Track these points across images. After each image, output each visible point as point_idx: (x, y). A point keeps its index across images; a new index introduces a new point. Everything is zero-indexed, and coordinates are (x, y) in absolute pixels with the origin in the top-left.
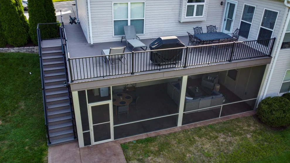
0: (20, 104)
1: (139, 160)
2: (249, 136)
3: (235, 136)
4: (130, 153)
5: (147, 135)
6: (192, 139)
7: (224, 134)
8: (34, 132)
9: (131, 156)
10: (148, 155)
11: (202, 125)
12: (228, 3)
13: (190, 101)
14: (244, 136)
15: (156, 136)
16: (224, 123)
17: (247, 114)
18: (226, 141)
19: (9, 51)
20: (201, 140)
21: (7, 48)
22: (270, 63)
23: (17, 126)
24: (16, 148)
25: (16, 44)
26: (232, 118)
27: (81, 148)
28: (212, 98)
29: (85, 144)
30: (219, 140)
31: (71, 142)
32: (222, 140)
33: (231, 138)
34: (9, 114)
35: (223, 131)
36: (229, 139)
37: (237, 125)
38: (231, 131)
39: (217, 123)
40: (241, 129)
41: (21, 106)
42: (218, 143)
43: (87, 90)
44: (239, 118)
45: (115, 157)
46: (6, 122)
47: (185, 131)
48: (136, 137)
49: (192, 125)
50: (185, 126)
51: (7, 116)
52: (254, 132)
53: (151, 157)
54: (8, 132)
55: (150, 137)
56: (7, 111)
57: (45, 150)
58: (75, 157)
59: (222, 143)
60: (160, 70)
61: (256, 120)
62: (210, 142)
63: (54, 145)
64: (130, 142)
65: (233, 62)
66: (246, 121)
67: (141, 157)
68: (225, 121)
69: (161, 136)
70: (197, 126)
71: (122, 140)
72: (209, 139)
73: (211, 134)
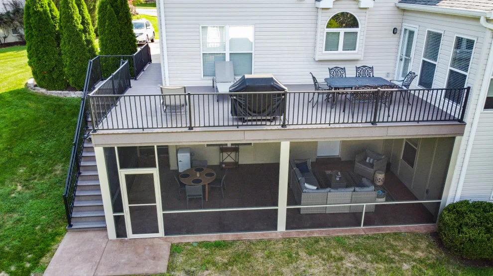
0: (56, 167)
1: (187, 272)
2: (406, 266)
3: (377, 262)
4: (180, 259)
5: (221, 236)
6: (294, 255)
7: (357, 255)
8: (57, 208)
9: (178, 264)
10: (206, 267)
11: (324, 235)
12: (406, 30)
13: (310, 191)
14: (397, 264)
15: (234, 241)
16: (368, 238)
17: (421, 228)
18: (355, 268)
19: (68, 96)
20: (310, 258)
21: (67, 92)
22: (462, 134)
23: (38, 197)
24: (22, 226)
25: (78, 86)
26: (387, 231)
27: (111, 240)
28: (354, 191)
29: (118, 236)
30: (342, 265)
31: (101, 229)
32: (349, 265)
33: (369, 264)
34: (35, 178)
35: (357, 250)
36: (363, 265)
37: (392, 245)
38: (373, 252)
39: (353, 235)
40: (396, 251)
41: (56, 170)
42: (339, 269)
43: (118, 148)
44: (401, 233)
45: (153, 261)
46: (28, 188)
47: (288, 240)
48: (200, 237)
49: (304, 233)
50: (289, 233)
51: (31, 182)
52: (421, 261)
53: (209, 272)
54: (23, 202)
55: (224, 241)
56: (34, 174)
57: (61, 235)
58: (96, 252)
59: (347, 271)
60: (238, 128)
61: (434, 242)
62: (324, 265)
63: (75, 230)
64: (188, 244)
65: (379, 125)
66: (413, 239)
67: (193, 269)
68: (370, 234)
69: (243, 242)
70: (314, 236)
71: (177, 239)
72: (324, 260)
73: (333, 253)
